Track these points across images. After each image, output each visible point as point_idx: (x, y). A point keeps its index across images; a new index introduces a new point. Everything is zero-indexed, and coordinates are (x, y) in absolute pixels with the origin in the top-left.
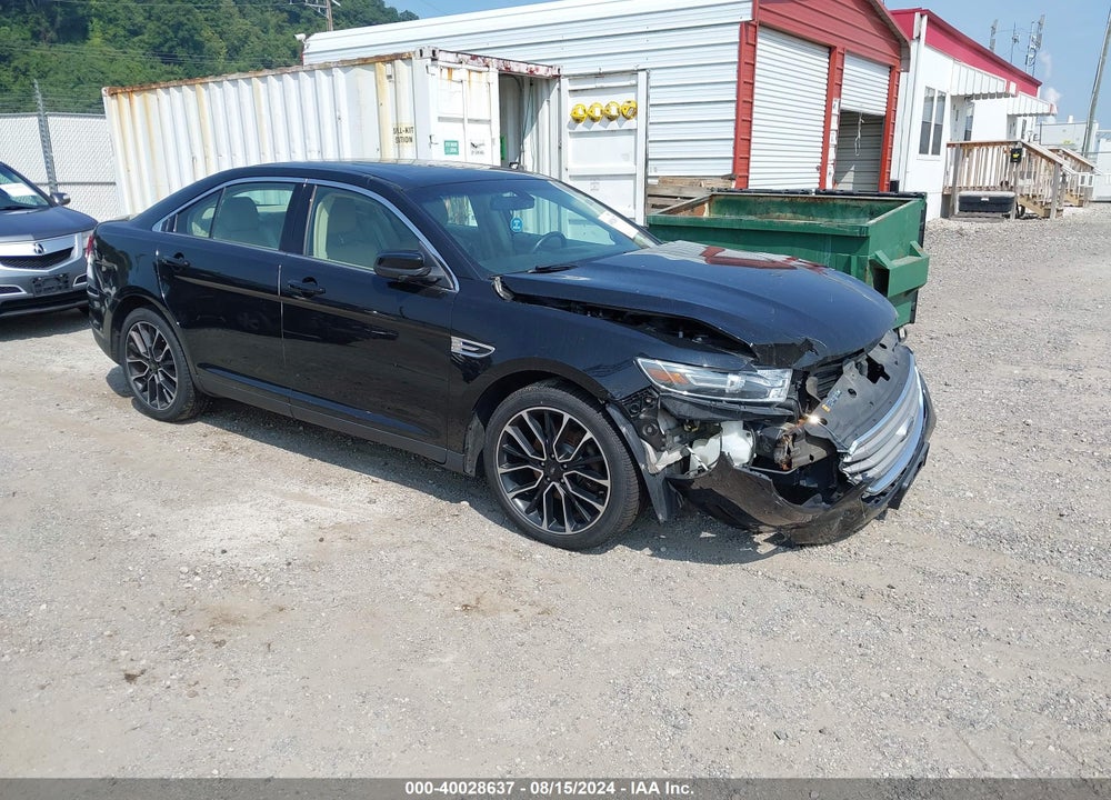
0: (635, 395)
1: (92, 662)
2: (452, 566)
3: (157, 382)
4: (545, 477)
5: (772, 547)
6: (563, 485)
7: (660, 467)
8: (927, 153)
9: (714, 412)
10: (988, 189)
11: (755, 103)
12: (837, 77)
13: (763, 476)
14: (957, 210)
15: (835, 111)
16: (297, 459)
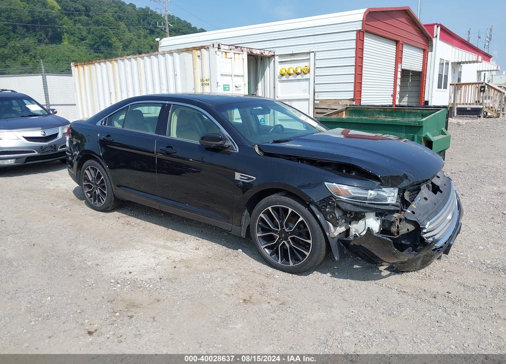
0: (324, 200)
1: (72, 325)
2: (237, 281)
3: (97, 193)
4: (280, 238)
5: (388, 273)
6: (288, 242)
7: (336, 234)
8: (441, 88)
9: (362, 208)
10: (470, 104)
11: (364, 66)
12: (400, 54)
13: (388, 239)
14: (455, 114)
15: (399, 70)
16: (161, 229)
